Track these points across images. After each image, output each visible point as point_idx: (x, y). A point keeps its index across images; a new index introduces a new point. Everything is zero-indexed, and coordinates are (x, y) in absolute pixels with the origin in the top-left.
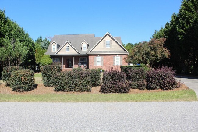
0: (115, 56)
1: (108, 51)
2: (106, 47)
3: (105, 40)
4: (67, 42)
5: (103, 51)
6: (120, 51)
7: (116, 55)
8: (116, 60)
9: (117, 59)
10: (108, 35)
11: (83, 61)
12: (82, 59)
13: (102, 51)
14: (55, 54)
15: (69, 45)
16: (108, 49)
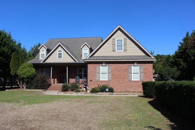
0: (131, 65)
1: (120, 56)
2: (116, 50)
3: (115, 39)
4: (60, 45)
5: (111, 56)
6: (140, 56)
7: (133, 63)
8: (132, 72)
9: (135, 70)
10: (119, 31)
11: (83, 73)
12: (82, 71)
13: (109, 56)
14: (41, 62)
15: (62, 50)
16: (119, 53)
